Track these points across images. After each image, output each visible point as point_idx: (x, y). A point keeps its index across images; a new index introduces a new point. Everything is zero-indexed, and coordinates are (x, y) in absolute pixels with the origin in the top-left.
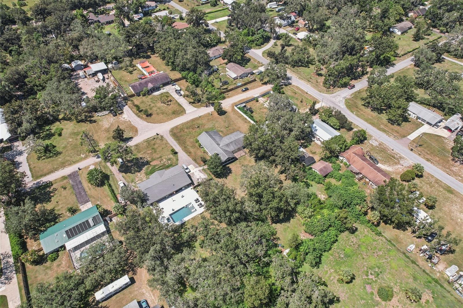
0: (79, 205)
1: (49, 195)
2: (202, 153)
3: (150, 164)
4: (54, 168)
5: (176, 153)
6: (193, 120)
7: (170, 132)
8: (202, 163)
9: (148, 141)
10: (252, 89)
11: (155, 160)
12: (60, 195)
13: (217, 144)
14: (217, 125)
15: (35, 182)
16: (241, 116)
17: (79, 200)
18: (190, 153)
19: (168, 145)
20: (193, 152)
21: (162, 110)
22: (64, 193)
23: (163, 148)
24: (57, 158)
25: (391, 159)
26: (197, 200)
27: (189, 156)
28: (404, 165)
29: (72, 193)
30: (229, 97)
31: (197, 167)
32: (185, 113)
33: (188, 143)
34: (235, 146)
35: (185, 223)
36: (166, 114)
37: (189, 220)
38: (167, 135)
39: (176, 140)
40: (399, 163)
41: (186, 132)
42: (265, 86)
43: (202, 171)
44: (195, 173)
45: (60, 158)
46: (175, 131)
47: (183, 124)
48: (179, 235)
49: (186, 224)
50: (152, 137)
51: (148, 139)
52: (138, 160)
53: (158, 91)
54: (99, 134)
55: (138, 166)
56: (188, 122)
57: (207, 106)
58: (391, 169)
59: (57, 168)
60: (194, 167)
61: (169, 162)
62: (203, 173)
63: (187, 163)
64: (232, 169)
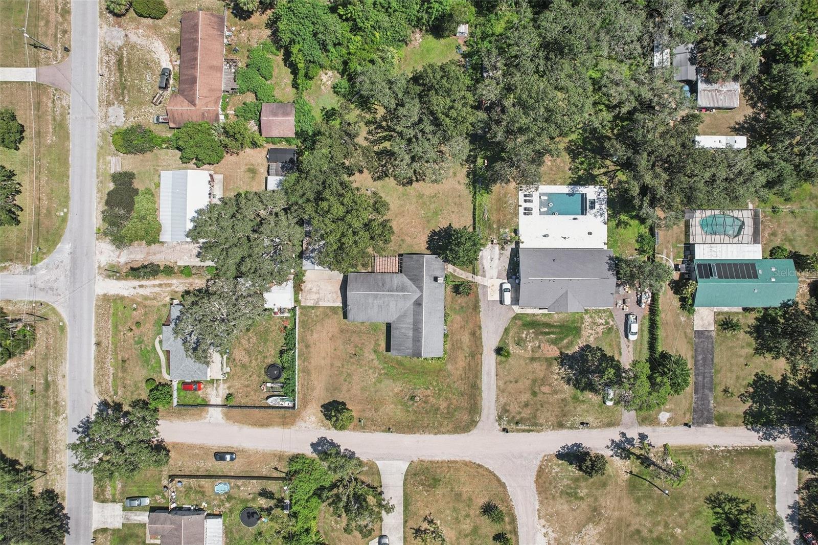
0: (714, 334)
1: (755, 392)
3: (561, 353)
4: (732, 462)
5: (499, 350)
7: (476, 424)
9: (532, 424)
10: (207, 450)
11: (547, 359)
12: (738, 378)
14: (373, 377)
15: (771, 442)
17: (710, 346)
18: (473, 334)
19: (501, 383)
20: (467, 333)
21: (454, 509)
22: (730, 382)
23: (516, 382)
24: (719, 490)
25: (129, 61)
26: (528, 212)
27: (480, 328)
28: (123, 33)
29: (718, 372)
31: (485, 287)
32: (411, 463)
33: (461, 363)
35: (570, 184)
36: (452, 489)
37: (561, 184)
38: (488, 417)
40: (127, 44)
41: (446, 399)
43: (481, 272)
44: (496, 275)
45: (714, 485)
46: (466, 417)
48: (590, 169)
49: (570, 181)
50: (518, 431)
51: (529, 431)
52: (577, 380)
54: (616, 514)
55: (583, 363)
58: (156, 44)
59: (725, 458)
60: (489, 290)
61: (524, 336)
62: (483, 265)
63: (495, 308)
64: (427, 239)
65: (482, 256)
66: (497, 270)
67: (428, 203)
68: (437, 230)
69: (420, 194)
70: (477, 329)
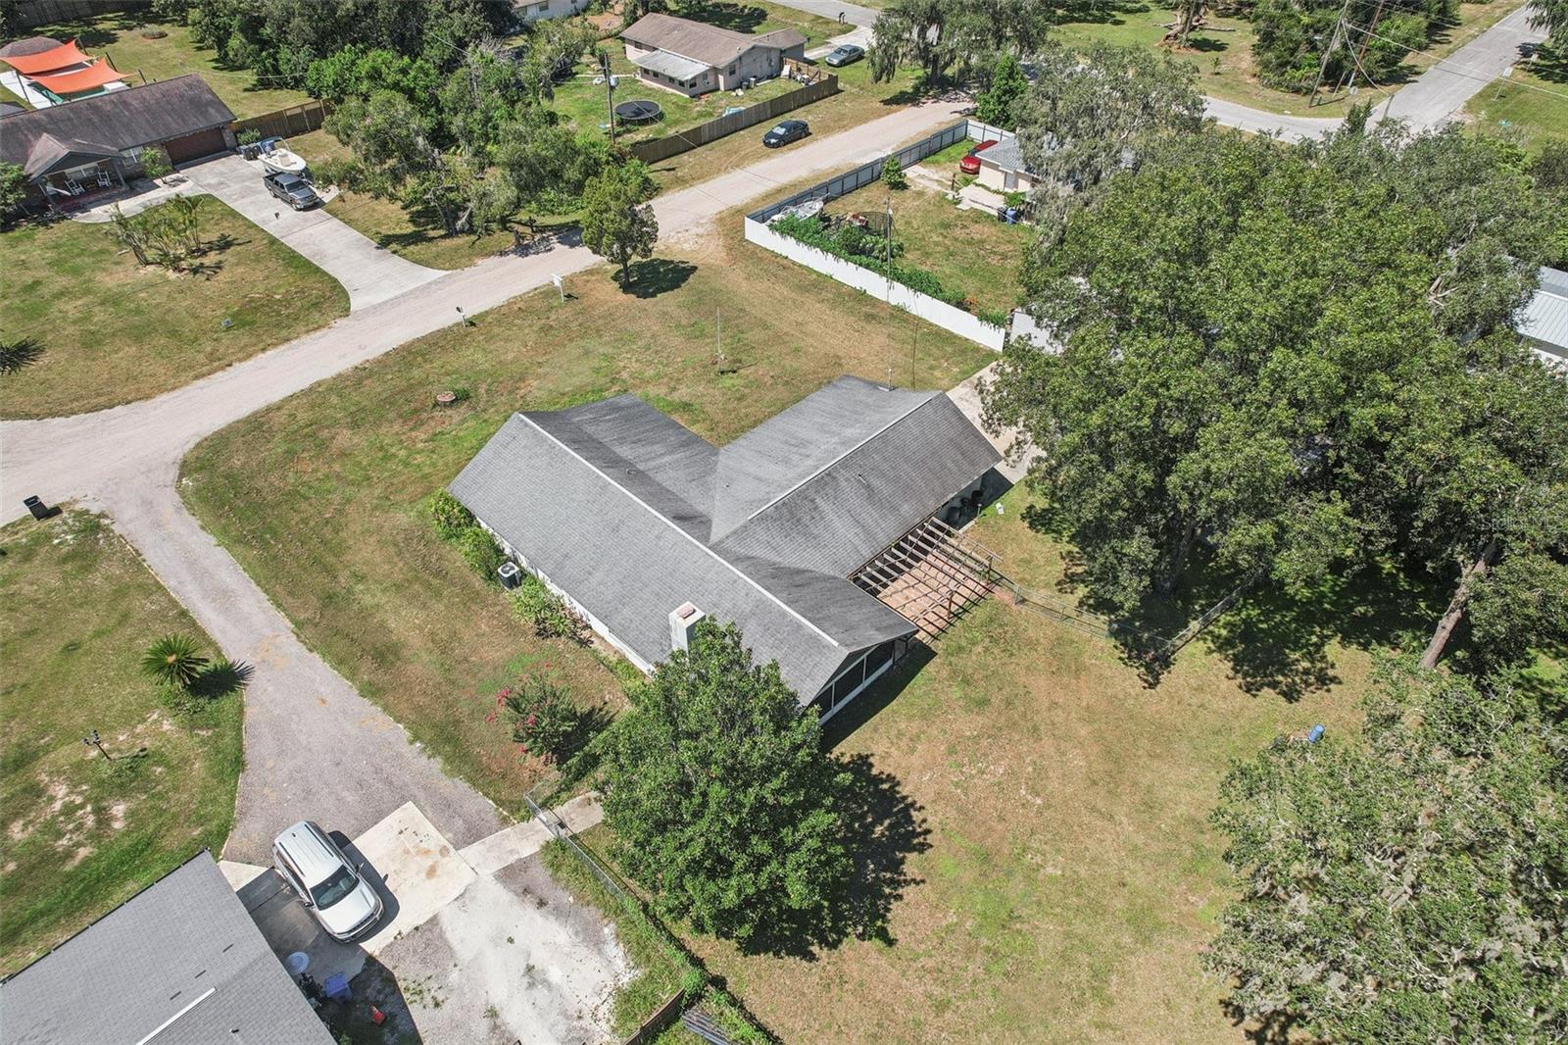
2: (526, 643)
5: (226, 680)
6: (409, 354)
7: (186, 468)
8: (534, 762)
10: (827, 130)
13: (680, 518)
14: (628, 366)
16: (820, 283)
18: (386, 655)
20: (415, 640)
21: (138, 311)
23: (71, 648)
27: (371, 691)
30: (682, 182)
31: (471, 835)
32: (346, 312)
33: (365, 553)
34: (870, 516)
36: (174, 334)
38: (147, 504)
39: (240, 540)
41: (344, 454)
42: (907, 112)
43: (540, 875)
46: (237, 462)
47: (315, 395)
53: (133, 192)
56: (362, 375)
57: (523, 250)
60: (435, 838)
61: (119, 809)
62: (559, 913)
63: (350, 797)
64: (904, 790)
65: (597, 944)
66: (464, 953)
67: (1080, 927)
68: (912, 865)
69: (1159, 926)
70: (382, 678)
